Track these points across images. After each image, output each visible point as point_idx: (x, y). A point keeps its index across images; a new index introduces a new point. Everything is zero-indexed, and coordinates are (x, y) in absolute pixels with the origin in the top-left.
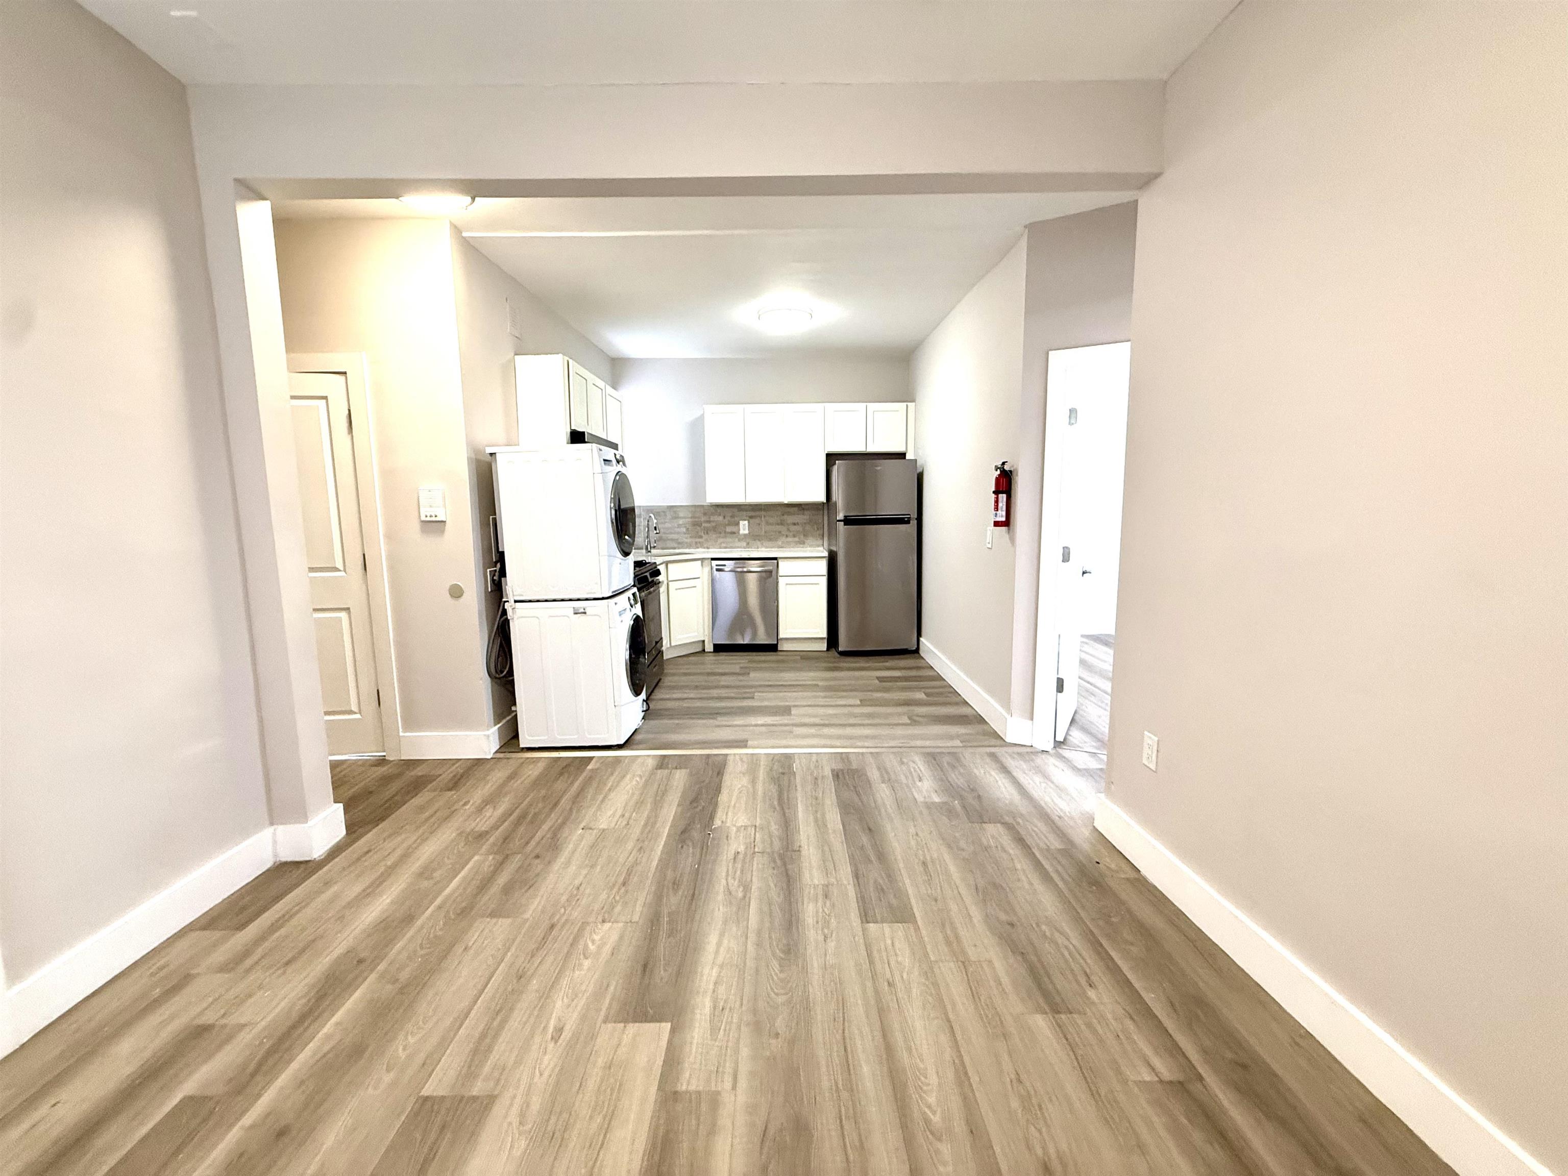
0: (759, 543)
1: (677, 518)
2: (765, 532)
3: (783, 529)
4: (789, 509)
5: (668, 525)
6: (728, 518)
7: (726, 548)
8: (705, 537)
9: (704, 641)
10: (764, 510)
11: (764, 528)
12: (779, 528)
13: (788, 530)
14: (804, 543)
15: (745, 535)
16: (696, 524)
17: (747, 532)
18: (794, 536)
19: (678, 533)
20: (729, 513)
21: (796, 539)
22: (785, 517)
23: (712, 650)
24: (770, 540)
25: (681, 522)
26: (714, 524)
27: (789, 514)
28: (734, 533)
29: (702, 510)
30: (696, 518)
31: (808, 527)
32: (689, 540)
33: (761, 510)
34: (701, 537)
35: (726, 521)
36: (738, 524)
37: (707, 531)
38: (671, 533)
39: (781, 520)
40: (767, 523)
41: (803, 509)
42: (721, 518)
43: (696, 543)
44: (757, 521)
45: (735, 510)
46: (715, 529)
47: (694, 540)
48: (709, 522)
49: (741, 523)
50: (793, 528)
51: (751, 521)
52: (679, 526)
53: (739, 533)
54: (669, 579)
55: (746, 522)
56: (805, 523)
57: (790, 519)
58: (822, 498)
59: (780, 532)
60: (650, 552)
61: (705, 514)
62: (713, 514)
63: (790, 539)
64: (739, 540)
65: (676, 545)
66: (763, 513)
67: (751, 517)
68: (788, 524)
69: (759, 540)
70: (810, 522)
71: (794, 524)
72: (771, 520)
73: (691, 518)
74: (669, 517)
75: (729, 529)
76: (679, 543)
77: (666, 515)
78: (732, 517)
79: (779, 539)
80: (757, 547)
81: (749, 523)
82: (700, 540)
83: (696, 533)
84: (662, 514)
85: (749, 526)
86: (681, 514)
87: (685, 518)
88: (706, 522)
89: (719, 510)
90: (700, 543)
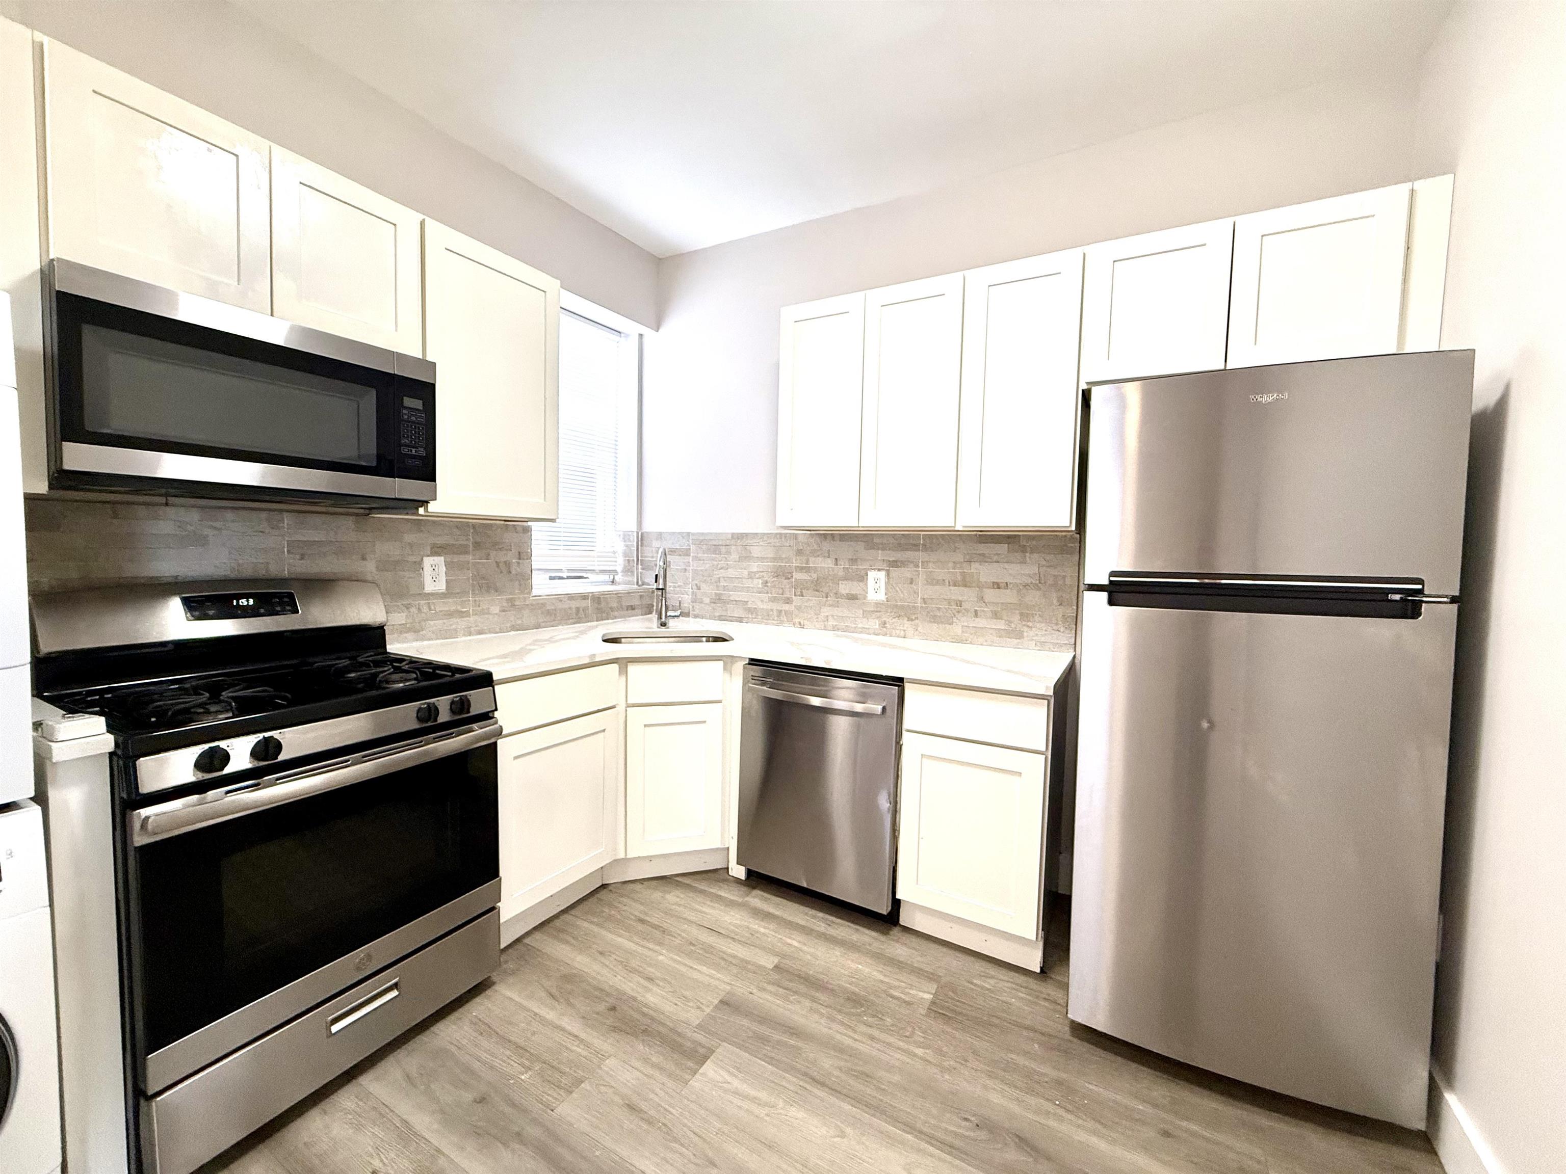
0: (907, 624)
1: (748, 557)
2: (924, 600)
3: (968, 595)
4: (983, 549)
5: (731, 573)
6: (844, 564)
7: (835, 628)
8: (797, 600)
9: (728, 848)
10: (925, 548)
11: (923, 590)
12: (956, 593)
13: (981, 599)
14: (1020, 635)
15: (877, 604)
16: (782, 574)
17: (881, 597)
18: (996, 615)
19: (748, 590)
20: (845, 550)
21: (1001, 625)
22: (975, 568)
23: (743, 878)
24: (934, 619)
25: (754, 567)
26: (815, 576)
27: (983, 559)
28: (856, 597)
29: (792, 542)
30: (781, 559)
31: (1033, 597)
32: (768, 606)
33: (915, 547)
34: (788, 601)
35: (840, 570)
36: (863, 578)
37: (800, 589)
38: (735, 589)
39: (963, 574)
40: (932, 581)
41: (1023, 550)
42: (828, 563)
43: (780, 612)
44: (907, 572)
45: (860, 547)
46: (817, 586)
47: (776, 606)
48: (807, 570)
49: (872, 575)
50: (990, 595)
51: (895, 572)
52: (751, 576)
53: (865, 597)
54: (629, 702)
55: (882, 575)
56: (1026, 586)
57: (985, 572)
58: (1064, 518)
59: (959, 603)
60: (663, 624)
61: (800, 552)
62: (813, 553)
63: (981, 622)
64: (866, 614)
66: (921, 556)
67: (894, 564)
68: (981, 586)
69: (909, 619)
70: (1040, 584)
71: (997, 586)
72: (940, 573)
73: (774, 559)
74: (735, 556)
75: (845, 588)
76: (750, 610)
77: (728, 553)
78: (853, 561)
79: (955, 620)
80: (902, 633)
81: (888, 575)
82: (786, 607)
83: (781, 591)
84: (723, 549)
85: (887, 583)
86: (756, 551)
87: (762, 559)
88: (801, 569)
89: (826, 545)
90: (786, 612)
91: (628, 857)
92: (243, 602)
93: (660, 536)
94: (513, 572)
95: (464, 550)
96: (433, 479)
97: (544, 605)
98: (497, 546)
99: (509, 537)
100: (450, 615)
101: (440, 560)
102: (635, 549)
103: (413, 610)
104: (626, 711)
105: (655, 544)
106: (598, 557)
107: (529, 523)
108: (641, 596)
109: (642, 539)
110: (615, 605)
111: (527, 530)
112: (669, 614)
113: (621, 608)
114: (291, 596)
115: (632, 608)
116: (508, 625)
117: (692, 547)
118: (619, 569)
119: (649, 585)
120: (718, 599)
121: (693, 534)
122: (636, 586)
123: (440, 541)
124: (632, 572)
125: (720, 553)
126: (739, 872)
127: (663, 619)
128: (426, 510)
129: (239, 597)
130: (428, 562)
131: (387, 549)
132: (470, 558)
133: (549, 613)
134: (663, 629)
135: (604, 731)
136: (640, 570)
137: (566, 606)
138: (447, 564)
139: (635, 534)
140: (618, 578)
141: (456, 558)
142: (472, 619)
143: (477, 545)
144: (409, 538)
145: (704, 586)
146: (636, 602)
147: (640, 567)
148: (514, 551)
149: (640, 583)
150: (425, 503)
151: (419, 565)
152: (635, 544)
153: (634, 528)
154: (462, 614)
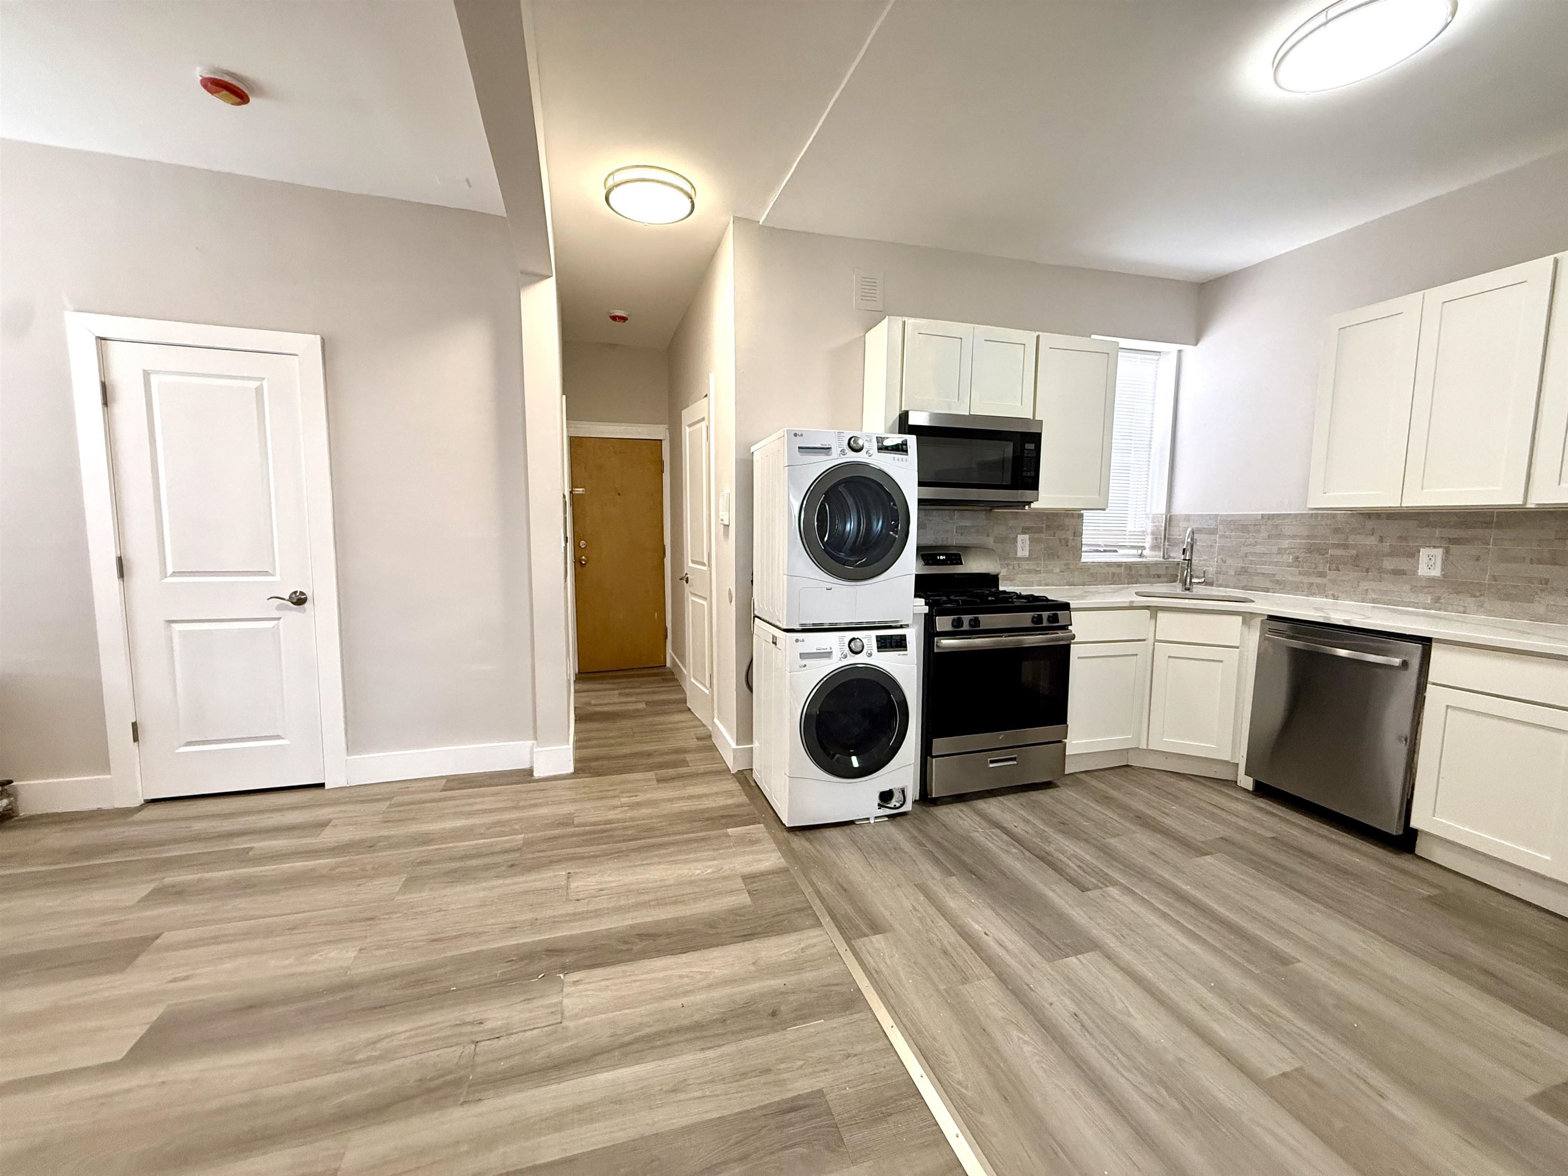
0: (1469, 600)
1: (1279, 536)
2: (1494, 578)
3: (1559, 573)
5: (1259, 549)
6: (1391, 540)
8: (1332, 575)
9: (1237, 764)
10: (1498, 525)
11: (1493, 567)
15: (1432, 580)
16: (1316, 550)
17: (1436, 572)
19: (1277, 564)
20: (1394, 528)
23: (1250, 788)
24: (1508, 597)
25: (1285, 544)
26: (1354, 552)
28: (1402, 573)
29: (1329, 520)
30: (1315, 537)
32: (1298, 579)
33: (1486, 525)
34: (1322, 575)
35: (1386, 546)
36: (1413, 554)
37: (1336, 564)
38: (1263, 563)
39: (1552, 551)
40: (1507, 558)
42: (1372, 541)
43: (1311, 584)
44: (1473, 549)
45: (1412, 524)
46: (1356, 561)
47: (1306, 580)
48: (1345, 547)
49: (1425, 552)
51: (1456, 549)
52: (1280, 552)
53: (1415, 572)
54: (1159, 638)
55: (1439, 553)
59: (1545, 582)
60: (1188, 589)
61: (1336, 531)
62: (1354, 531)
64: (1414, 589)
65: (1268, 585)
66: (1493, 533)
67: (1456, 541)
69: (1473, 596)
72: (1518, 550)
73: (1308, 537)
74: (1264, 534)
75: (1389, 564)
76: (1278, 583)
77: (1257, 532)
78: (1402, 537)
79: (1537, 598)
80: (1461, 609)
81: (1447, 552)
82: (1319, 580)
83: (1313, 566)
84: (1251, 528)
85: (1445, 561)
86: (1288, 530)
87: (1294, 537)
88: (1338, 546)
89: (1370, 524)
90: (1318, 585)
91: (1150, 747)
92: (942, 557)
93: (1188, 518)
94: (1070, 545)
95: (1040, 530)
96: (1037, 489)
97: (1089, 569)
98: (1061, 527)
99: (1067, 521)
100: (1029, 571)
101: (1026, 537)
102: (1163, 528)
103: (1010, 567)
104: (1154, 645)
105: (1183, 524)
106: (1130, 535)
107: (1082, 512)
108: (1167, 567)
109: (1170, 520)
110: (1143, 572)
111: (1081, 516)
112: (1193, 581)
113: (1148, 575)
114: (959, 555)
115: (1159, 576)
116: (1065, 581)
117: (1221, 527)
118: (1147, 545)
119: (1174, 558)
120: (1243, 571)
121: (1221, 515)
122: (1161, 559)
123: (1028, 524)
124: (1159, 548)
125: (1249, 532)
126: (1247, 782)
127: (1188, 586)
128: (1030, 507)
129: (940, 555)
130: (1020, 537)
131: (1000, 530)
132: (1043, 536)
133: (1092, 575)
134: (1187, 592)
135: (1136, 655)
136: (1166, 546)
137: (1105, 571)
138: (1030, 539)
139: (1164, 516)
140: (1145, 552)
141: (1037, 535)
142: (1043, 575)
143: (1048, 527)
144: (1011, 523)
145: (1230, 561)
146: (1162, 572)
147: (1167, 543)
148: (1071, 531)
149: (1166, 556)
150: (1029, 503)
151: (1015, 540)
152: (1163, 524)
153: (1163, 510)
154: (1037, 572)
